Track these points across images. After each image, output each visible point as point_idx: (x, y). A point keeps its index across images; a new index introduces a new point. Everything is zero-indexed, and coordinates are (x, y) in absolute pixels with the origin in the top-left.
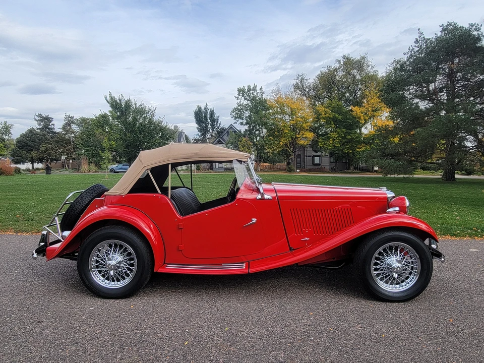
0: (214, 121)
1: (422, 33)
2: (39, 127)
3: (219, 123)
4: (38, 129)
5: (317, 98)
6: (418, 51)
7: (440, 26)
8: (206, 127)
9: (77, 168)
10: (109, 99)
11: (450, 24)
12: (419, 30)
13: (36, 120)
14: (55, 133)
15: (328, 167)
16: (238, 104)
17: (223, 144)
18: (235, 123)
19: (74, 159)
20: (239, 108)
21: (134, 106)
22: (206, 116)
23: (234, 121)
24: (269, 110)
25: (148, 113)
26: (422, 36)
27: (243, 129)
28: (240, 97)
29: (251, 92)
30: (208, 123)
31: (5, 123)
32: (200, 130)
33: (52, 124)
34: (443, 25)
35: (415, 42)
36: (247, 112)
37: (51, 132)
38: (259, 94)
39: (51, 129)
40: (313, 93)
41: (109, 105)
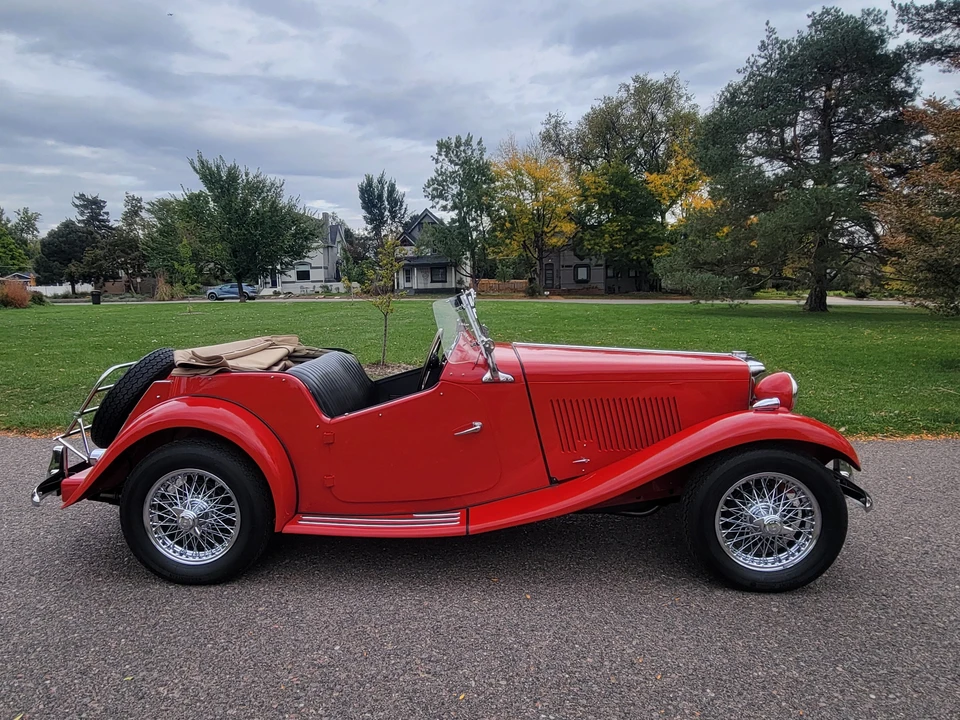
0: (395, 202)
1: (772, 31)
2: (81, 218)
3: (404, 207)
4: (79, 221)
5: (585, 157)
6: (764, 65)
7: (809, 16)
8: (382, 215)
9: (149, 292)
10: (197, 165)
11: (827, 12)
12: (767, 24)
13: (77, 206)
14: (111, 228)
15: (602, 286)
16: (437, 172)
17: (411, 245)
18: (432, 207)
19: (145, 275)
20: (440, 178)
21: (244, 177)
22: (380, 196)
23: (431, 203)
24: (494, 182)
25: (269, 191)
26: (774, 36)
27: (448, 217)
28: (441, 158)
29: (462, 148)
30: (385, 209)
31: (26, 211)
32: (370, 221)
33: (105, 213)
34: (814, 13)
35: (760, 49)
36: (453, 187)
37: (103, 226)
38: (477, 153)
39: (103, 221)
40: (576, 149)
41: (198, 176)
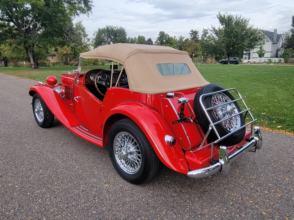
4: (190, 39)
9: (205, 61)
13: (190, 34)
21: (235, 19)
31: (181, 36)
33: (198, 35)
39: (197, 38)
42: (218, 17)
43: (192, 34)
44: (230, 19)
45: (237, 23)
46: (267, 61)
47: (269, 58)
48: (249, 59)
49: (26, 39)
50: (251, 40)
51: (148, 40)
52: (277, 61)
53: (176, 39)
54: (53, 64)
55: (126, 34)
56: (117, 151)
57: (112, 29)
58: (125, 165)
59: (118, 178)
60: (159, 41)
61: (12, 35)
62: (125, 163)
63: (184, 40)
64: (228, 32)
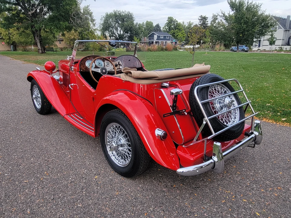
4: (199, 25)
13: (199, 20)
31: (190, 22)
33: (207, 21)
39: (206, 24)
42: (228, 2)
43: (201, 19)
44: (241, 4)
45: (249, 9)
46: (278, 49)
47: (280, 46)
48: (259, 46)
49: (33, 24)
50: (263, 26)
51: (156, 26)
52: (288, 49)
53: (184, 25)
54: (61, 49)
55: (134, 19)
56: (109, 142)
57: (120, 14)
58: (116, 157)
59: (109, 169)
60: (168, 26)
61: (20, 19)
62: (116, 154)
63: (192, 26)
64: (239, 17)
